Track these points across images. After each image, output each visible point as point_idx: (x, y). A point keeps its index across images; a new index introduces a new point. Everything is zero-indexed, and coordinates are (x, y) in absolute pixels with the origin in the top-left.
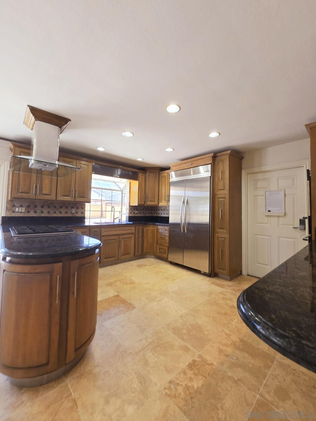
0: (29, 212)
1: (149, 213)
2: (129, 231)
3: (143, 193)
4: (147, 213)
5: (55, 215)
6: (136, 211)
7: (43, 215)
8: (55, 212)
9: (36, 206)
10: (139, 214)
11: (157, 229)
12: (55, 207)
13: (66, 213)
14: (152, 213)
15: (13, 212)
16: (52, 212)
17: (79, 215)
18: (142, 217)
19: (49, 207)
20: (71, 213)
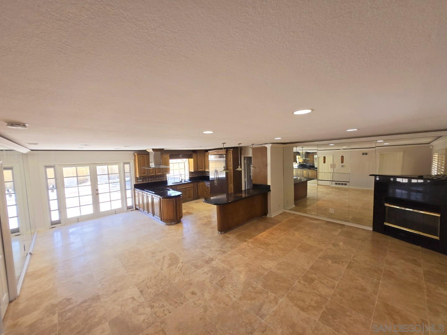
0: (143, 181)
1: (200, 175)
2: (190, 186)
3: (196, 165)
5: (154, 181)
6: (193, 174)
7: (149, 182)
8: (154, 180)
9: (146, 178)
10: (195, 176)
11: (205, 184)
12: (154, 177)
13: (159, 179)
14: (202, 174)
15: (138, 182)
16: (153, 180)
17: (164, 180)
18: (197, 177)
19: (151, 178)
20: (161, 179)
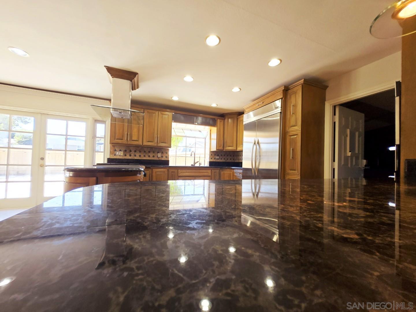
0: (125, 155)
1: (231, 159)
2: (206, 174)
3: (221, 139)
4: (229, 159)
6: (217, 157)
7: (136, 158)
8: (145, 156)
9: (131, 151)
10: (220, 159)
11: (233, 173)
12: (145, 152)
13: (154, 156)
14: (234, 159)
15: (115, 155)
16: (142, 156)
17: (164, 159)
18: (223, 162)
19: (140, 152)
20: (158, 157)
